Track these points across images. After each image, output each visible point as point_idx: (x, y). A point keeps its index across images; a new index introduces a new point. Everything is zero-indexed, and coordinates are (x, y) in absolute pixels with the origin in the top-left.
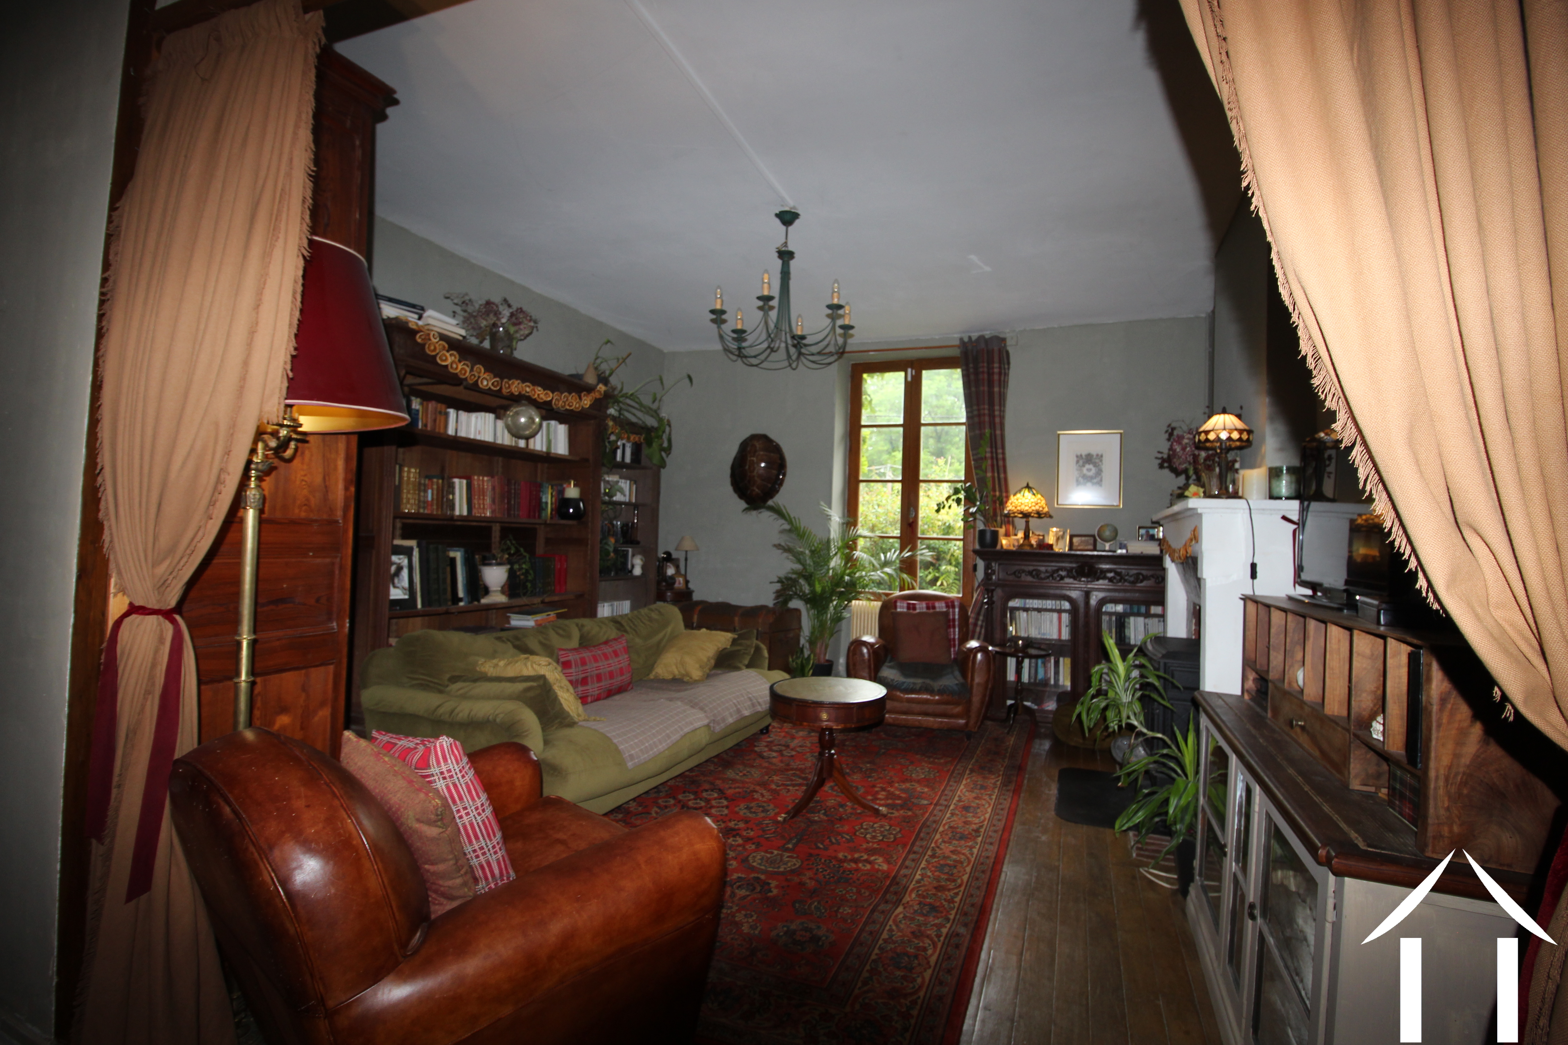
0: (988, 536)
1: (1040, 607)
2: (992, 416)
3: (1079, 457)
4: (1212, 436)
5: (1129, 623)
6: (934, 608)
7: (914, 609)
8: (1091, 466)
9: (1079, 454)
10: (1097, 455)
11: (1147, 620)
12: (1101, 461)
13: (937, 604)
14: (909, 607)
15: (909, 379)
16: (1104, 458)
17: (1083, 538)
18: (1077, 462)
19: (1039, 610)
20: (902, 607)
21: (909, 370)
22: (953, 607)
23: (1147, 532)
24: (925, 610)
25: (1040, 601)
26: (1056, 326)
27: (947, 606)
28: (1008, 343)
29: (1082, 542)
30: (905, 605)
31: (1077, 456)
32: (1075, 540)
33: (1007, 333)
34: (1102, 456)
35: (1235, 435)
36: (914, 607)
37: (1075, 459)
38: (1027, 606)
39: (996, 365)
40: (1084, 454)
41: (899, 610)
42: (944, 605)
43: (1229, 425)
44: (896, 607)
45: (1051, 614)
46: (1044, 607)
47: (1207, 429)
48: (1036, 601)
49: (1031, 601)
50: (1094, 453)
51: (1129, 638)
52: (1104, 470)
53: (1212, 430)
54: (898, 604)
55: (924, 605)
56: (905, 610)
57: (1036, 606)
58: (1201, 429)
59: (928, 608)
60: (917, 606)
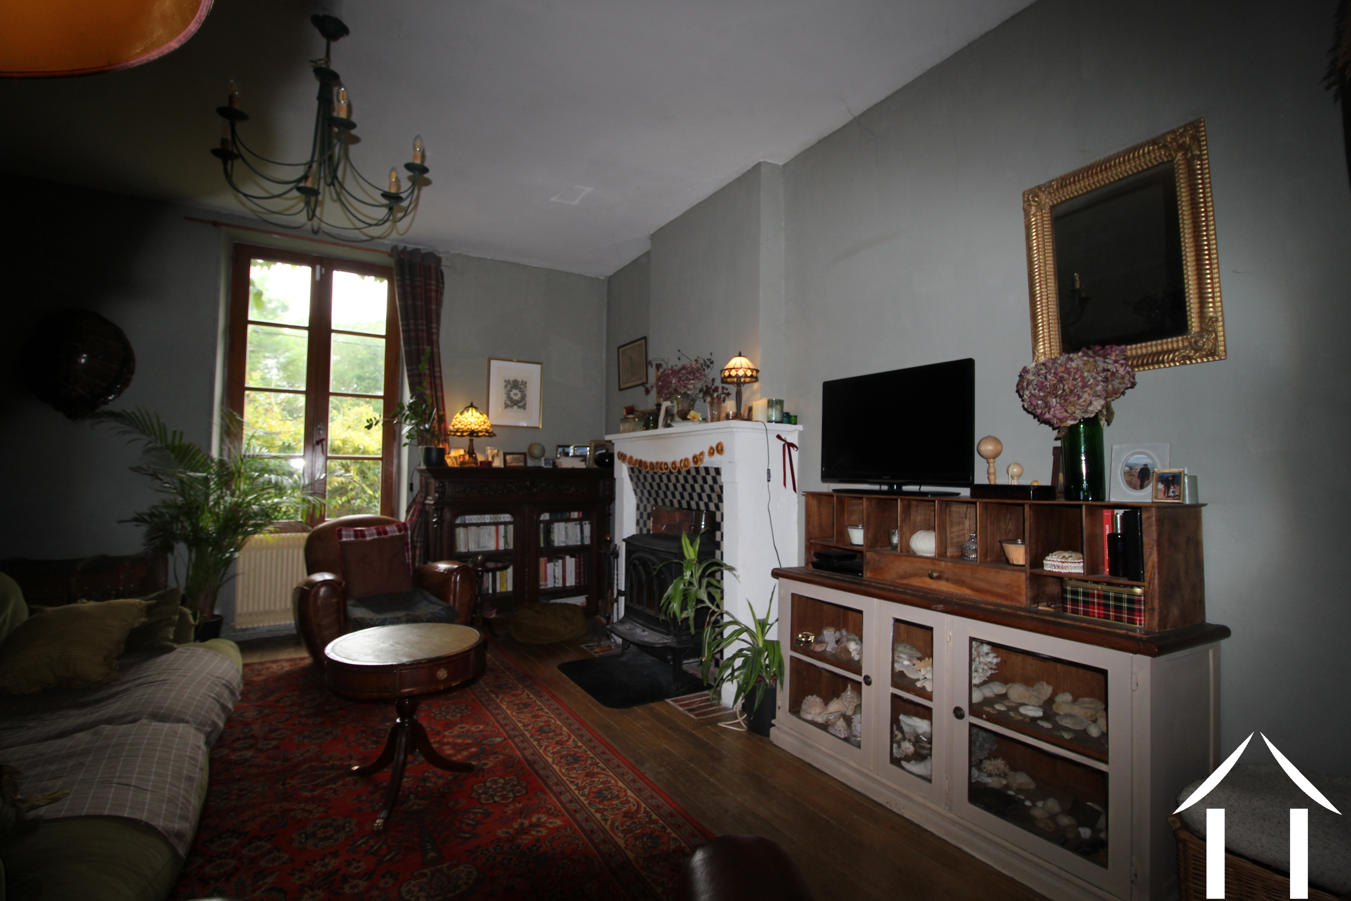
0: (434, 455)
1: (479, 521)
2: (430, 334)
3: (507, 382)
4: (733, 373)
5: (553, 528)
6: (386, 532)
7: (363, 536)
8: (517, 391)
9: (507, 379)
10: (522, 382)
11: (567, 524)
12: (525, 387)
13: (388, 528)
14: (357, 534)
15: (318, 277)
16: (528, 385)
17: (515, 456)
18: (506, 386)
19: (478, 525)
20: (349, 536)
21: (318, 267)
22: (406, 529)
23: (564, 450)
24: (376, 537)
25: (479, 516)
26: (489, 258)
27: (400, 530)
28: (444, 262)
29: (514, 459)
30: (352, 533)
31: (505, 381)
32: (508, 457)
33: (441, 251)
34: (526, 383)
35: (749, 373)
36: (362, 534)
37: (504, 384)
38: (467, 522)
39: (433, 282)
40: (511, 379)
41: (344, 539)
42: (396, 528)
43: (745, 365)
44: (340, 536)
45: (489, 527)
46: (483, 521)
47: (730, 367)
48: (475, 517)
49: (471, 517)
50: (520, 380)
51: (553, 542)
52: (527, 395)
53: (734, 368)
54: (344, 533)
55: (373, 530)
56: (352, 539)
57: (474, 522)
58: (726, 368)
59: (379, 533)
60: (367, 533)
